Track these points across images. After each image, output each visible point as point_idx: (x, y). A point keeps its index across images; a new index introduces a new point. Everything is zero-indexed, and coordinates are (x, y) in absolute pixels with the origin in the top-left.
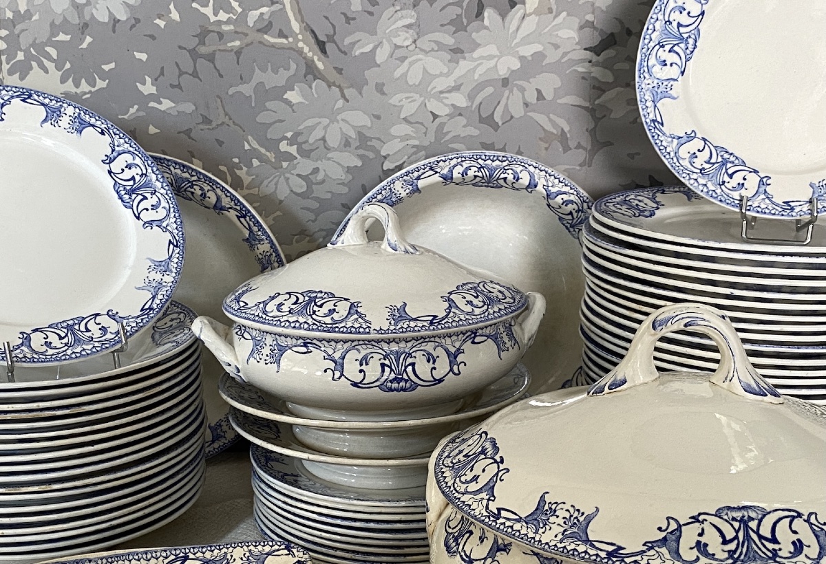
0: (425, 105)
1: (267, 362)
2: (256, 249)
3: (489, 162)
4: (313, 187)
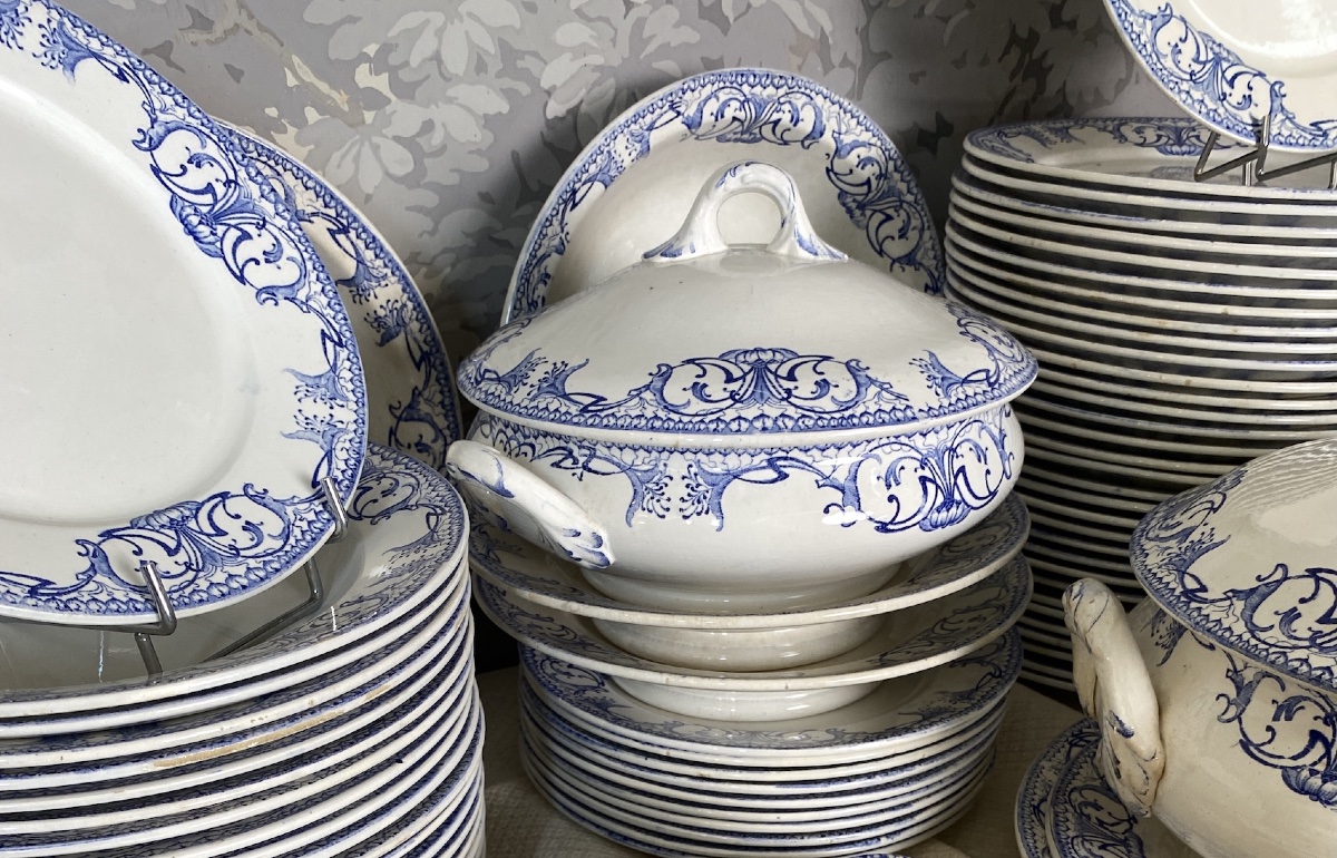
1: (687, 513)
2: (372, 298)
3: (758, 89)
4: (427, 162)
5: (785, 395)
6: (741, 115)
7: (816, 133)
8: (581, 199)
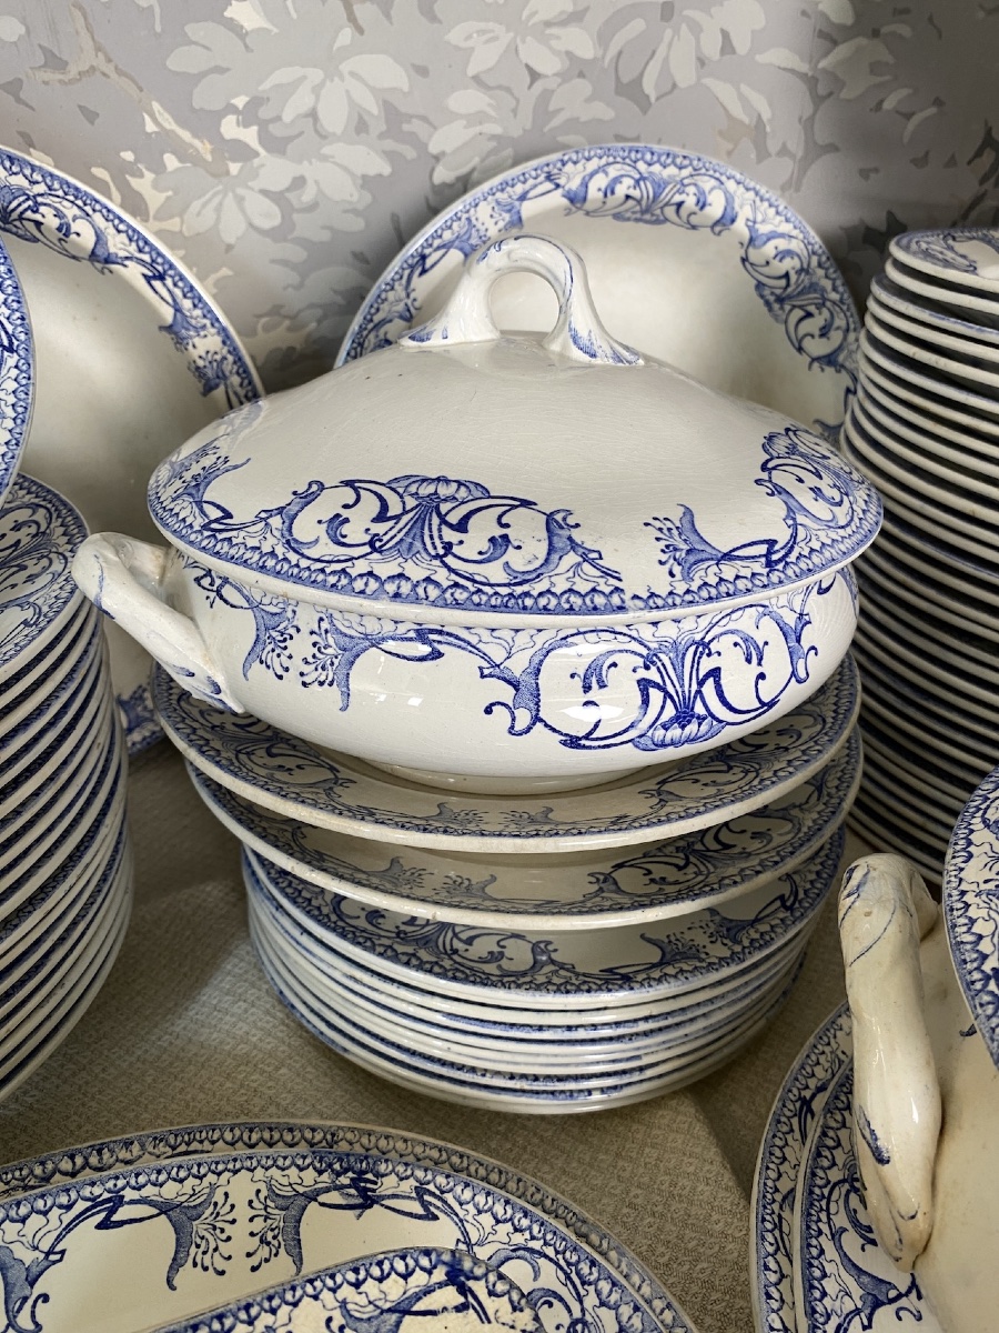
0: (516, 50)
1: (307, 679)
2: (190, 347)
3: (656, 168)
4: (295, 216)
5: (441, 552)
6: (636, 193)
7: (727, 220)
8: (432, 266)
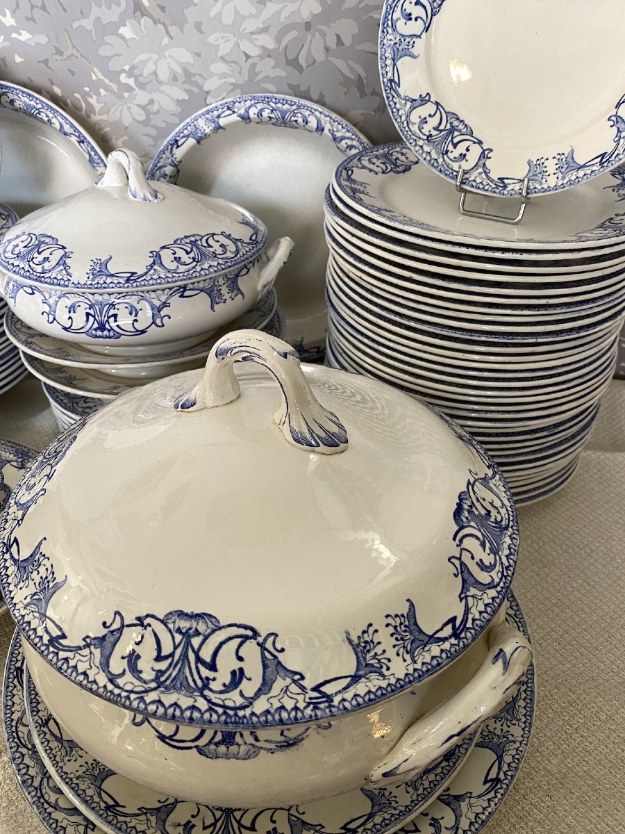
0: (239, 46)
1: (10, 296)
3: (279, 105)
4: (151, 116)
5: (31, 260)
6: (273, 116)
7: (320, 129)
8: (182, 145)
